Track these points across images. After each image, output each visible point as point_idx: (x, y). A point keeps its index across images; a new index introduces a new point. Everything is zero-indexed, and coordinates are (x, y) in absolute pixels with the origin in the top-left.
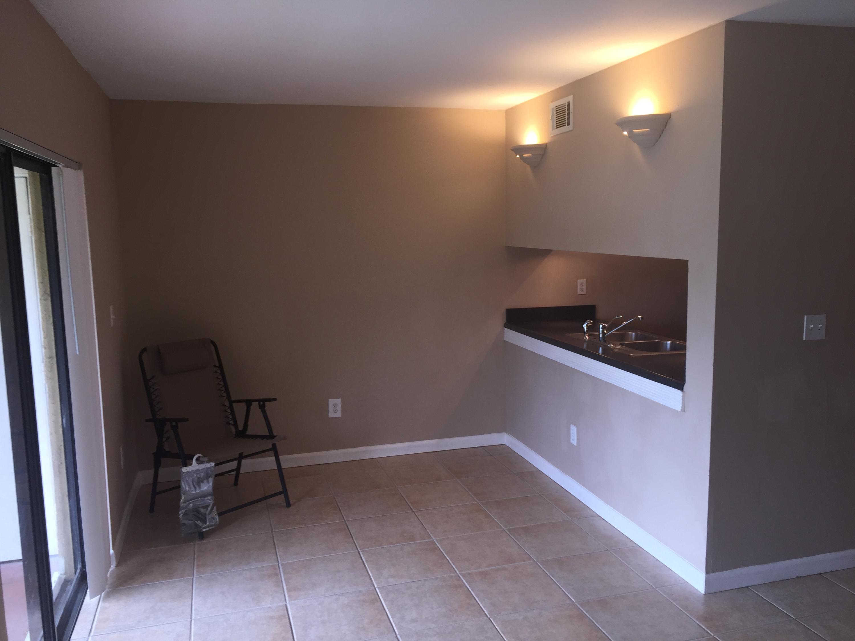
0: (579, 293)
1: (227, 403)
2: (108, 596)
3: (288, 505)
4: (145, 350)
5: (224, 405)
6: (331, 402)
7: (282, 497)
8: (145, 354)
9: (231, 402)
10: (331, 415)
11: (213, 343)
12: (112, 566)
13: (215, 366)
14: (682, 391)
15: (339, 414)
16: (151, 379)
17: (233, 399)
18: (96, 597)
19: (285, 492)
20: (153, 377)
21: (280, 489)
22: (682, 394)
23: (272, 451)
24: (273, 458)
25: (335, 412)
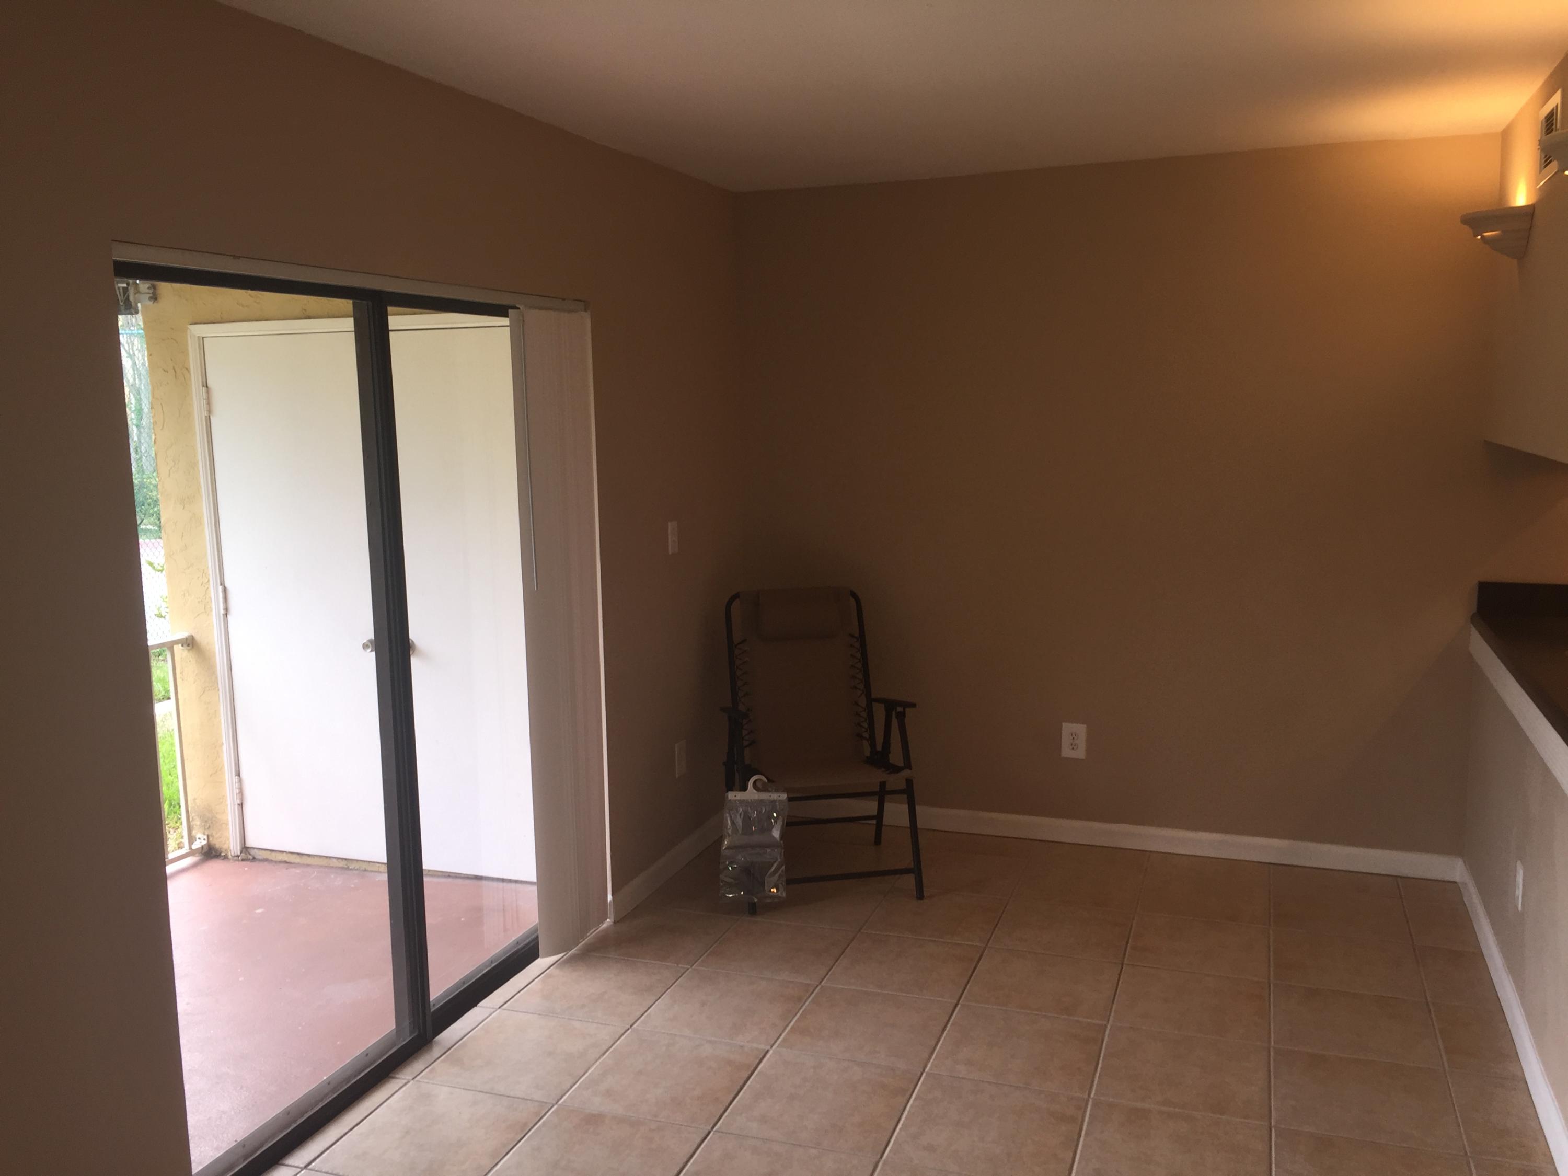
1: (863, 702)
2: (572, 961)
3: (920, 896)
4: (736, 596)
5: (856, 704)
6: (1068, 728)
7: (910, 880)
8: (736, 604)
9: (870, 701)
10: (1066, 752)
11: (853, 595)
12: (608, 920)
13: (852, 636)
15: (1080, 753)
16: (738, 644)
17: (873, 696)
18: (550, 956)
19: (916, 870)
20: (744, 641)
21: (908, 862)
23: (905, 796)
24: (905, 807)
25: (1073, 748)
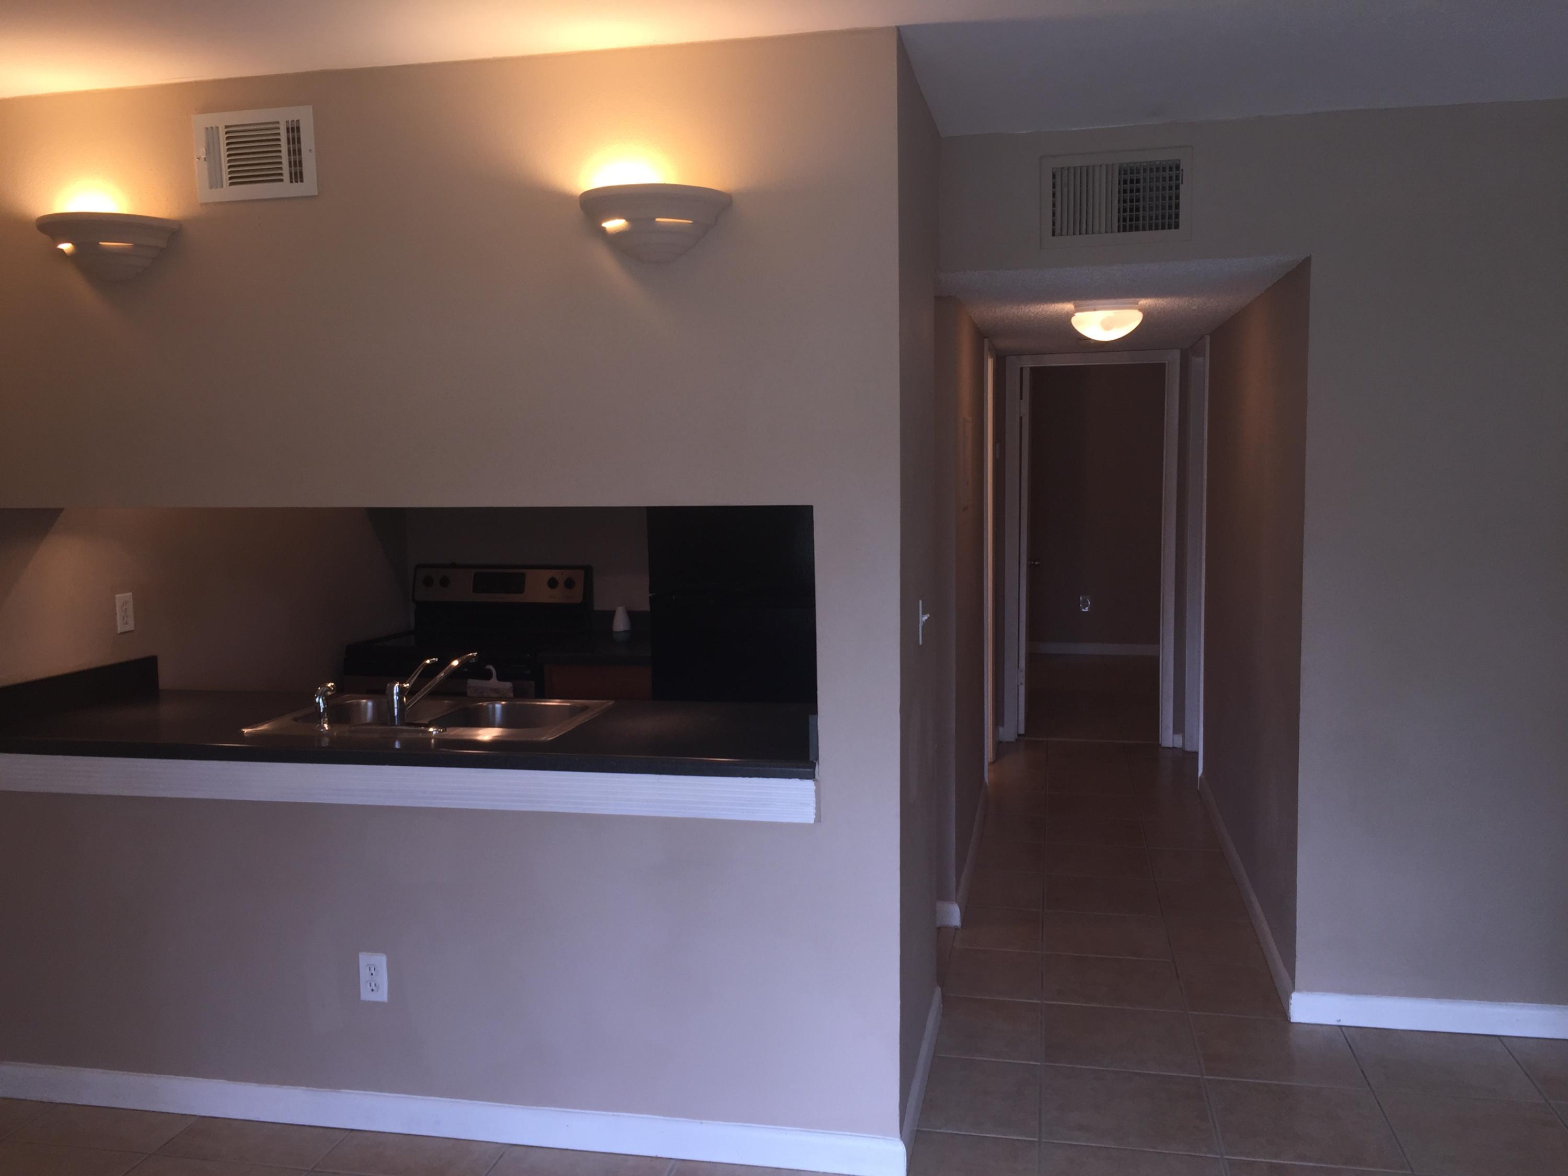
0: (119, 630)
14: (814, 781)
22: (815, 785)
